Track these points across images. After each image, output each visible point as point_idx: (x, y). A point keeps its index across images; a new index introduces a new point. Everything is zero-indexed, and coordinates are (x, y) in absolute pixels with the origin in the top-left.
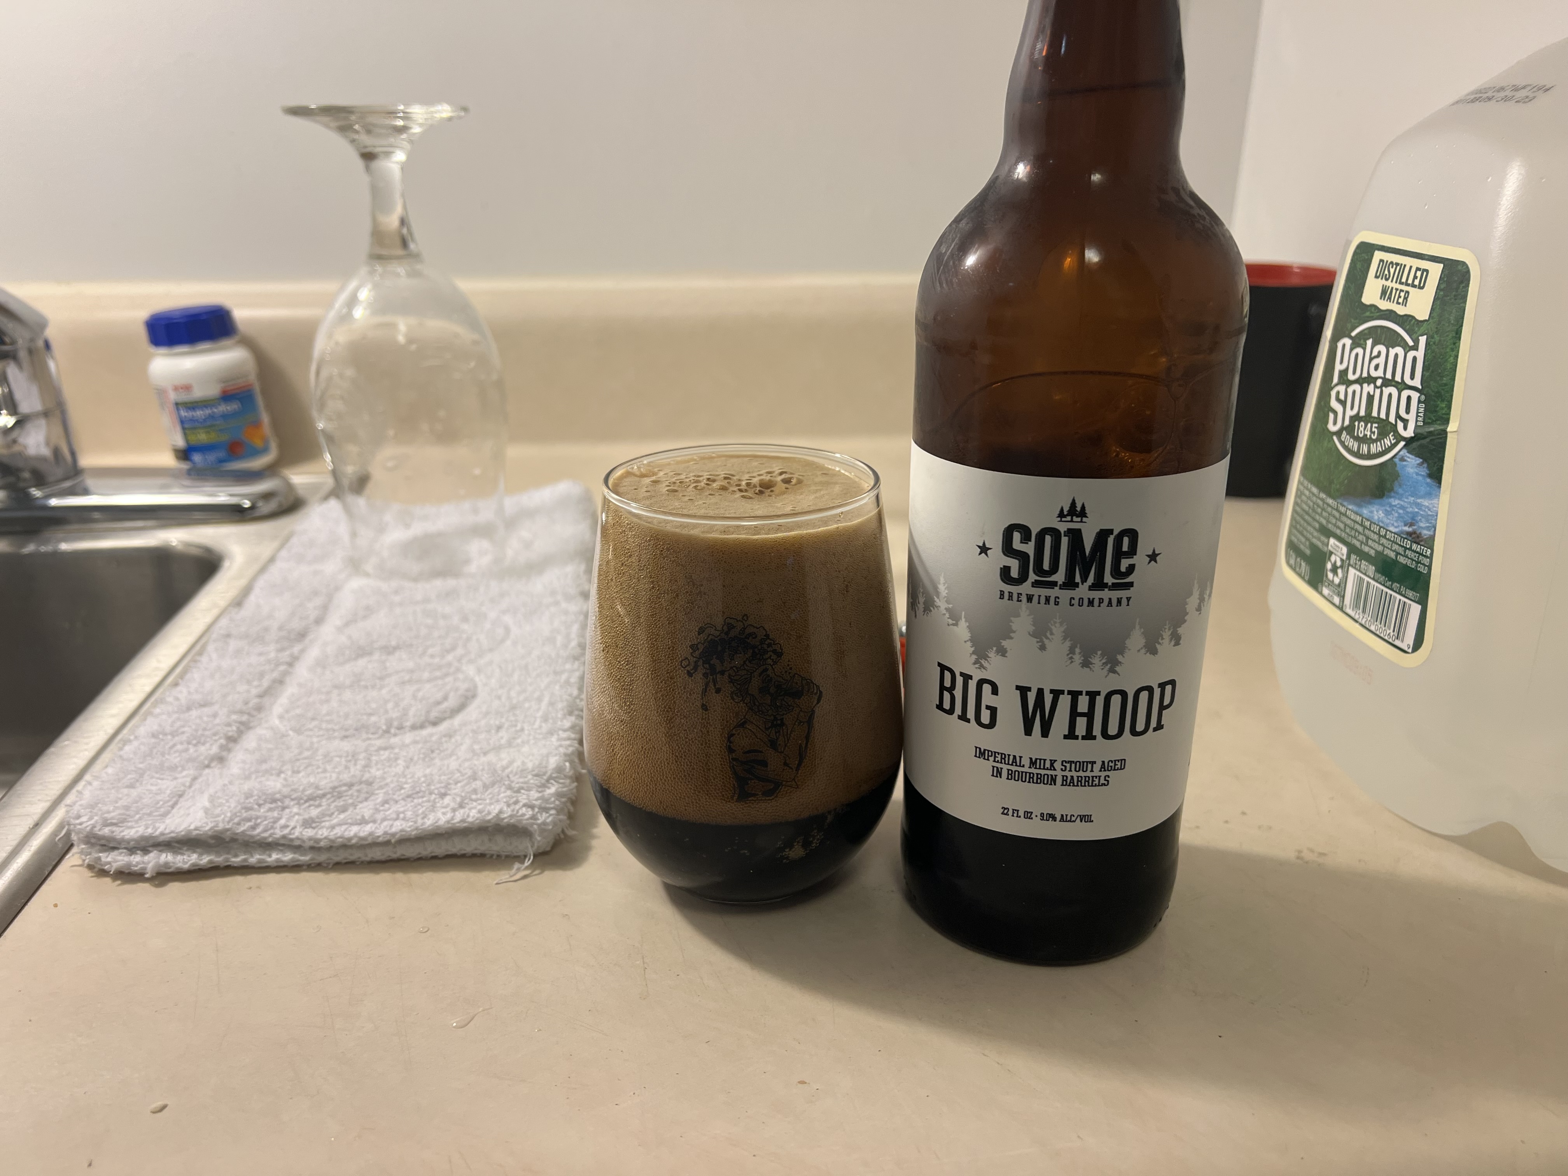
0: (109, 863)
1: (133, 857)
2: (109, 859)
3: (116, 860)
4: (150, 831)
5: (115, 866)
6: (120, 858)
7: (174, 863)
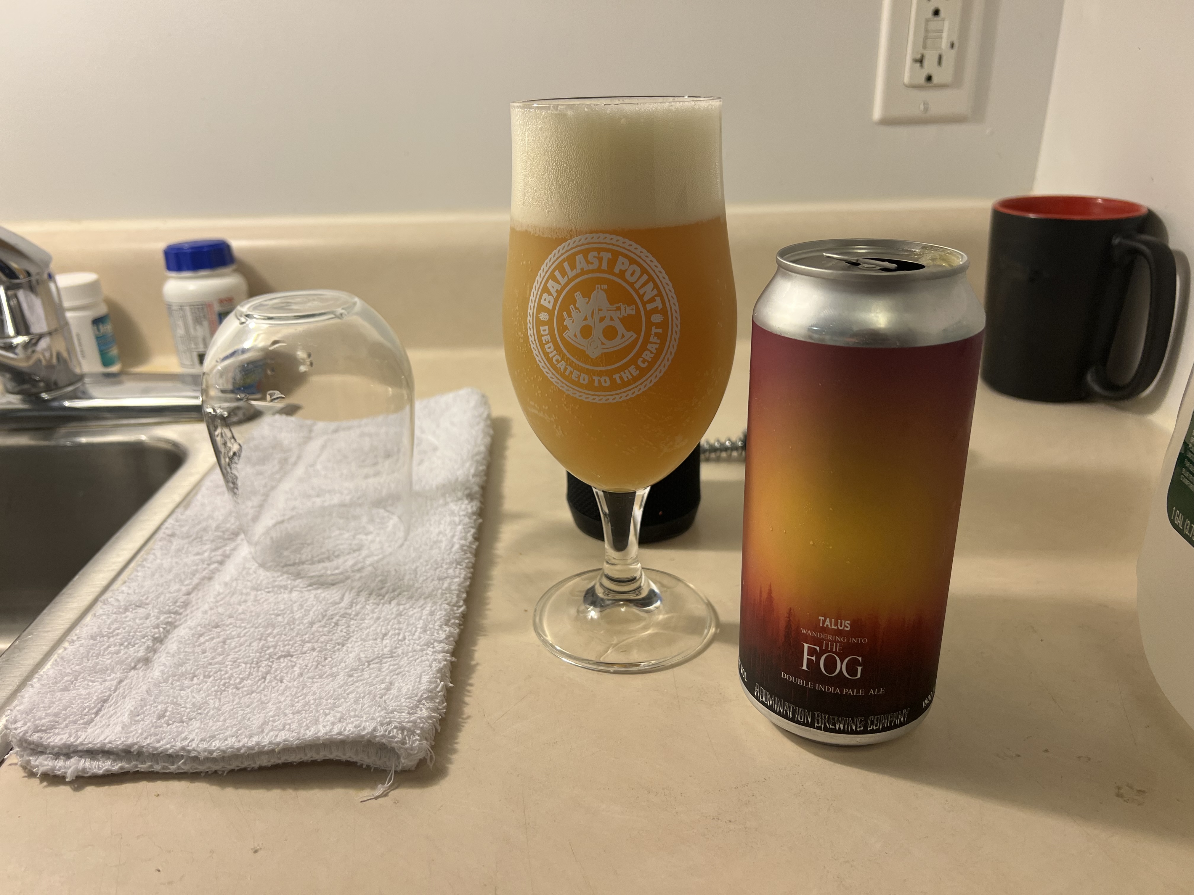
0: (37, 766)
1: (56, 762)
2: (37, 763)
3: (44, 763)
4: (72, 739)
5: (41, 770)
6: (46, 763)
7: (90, 769)
